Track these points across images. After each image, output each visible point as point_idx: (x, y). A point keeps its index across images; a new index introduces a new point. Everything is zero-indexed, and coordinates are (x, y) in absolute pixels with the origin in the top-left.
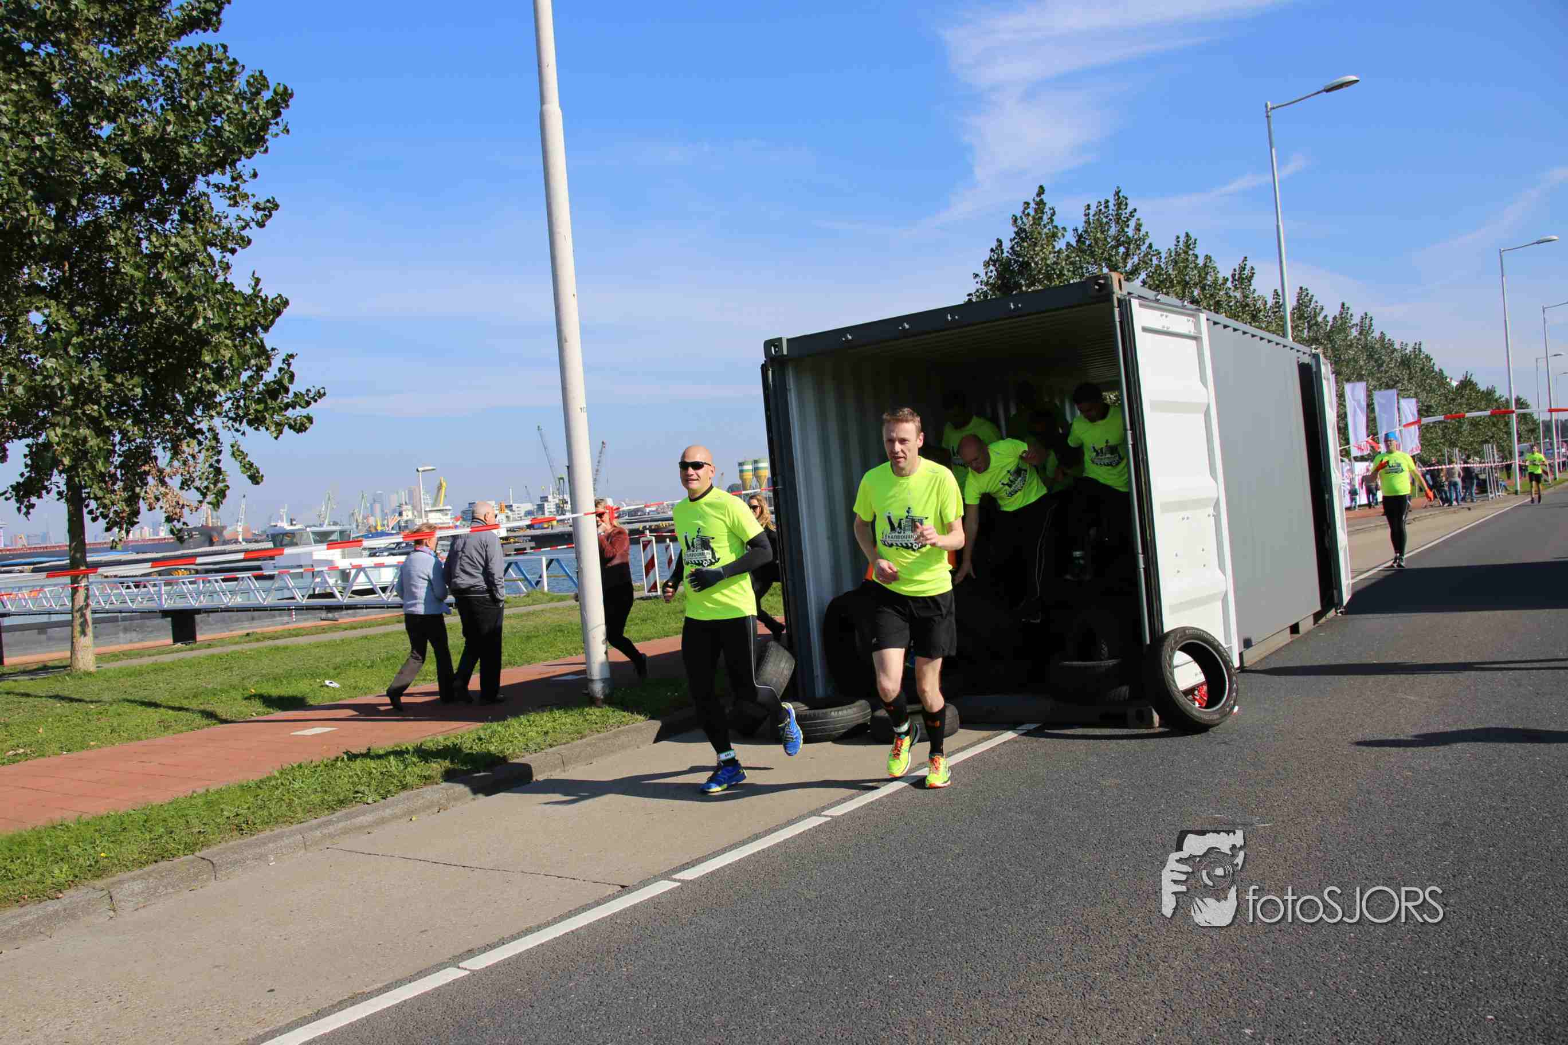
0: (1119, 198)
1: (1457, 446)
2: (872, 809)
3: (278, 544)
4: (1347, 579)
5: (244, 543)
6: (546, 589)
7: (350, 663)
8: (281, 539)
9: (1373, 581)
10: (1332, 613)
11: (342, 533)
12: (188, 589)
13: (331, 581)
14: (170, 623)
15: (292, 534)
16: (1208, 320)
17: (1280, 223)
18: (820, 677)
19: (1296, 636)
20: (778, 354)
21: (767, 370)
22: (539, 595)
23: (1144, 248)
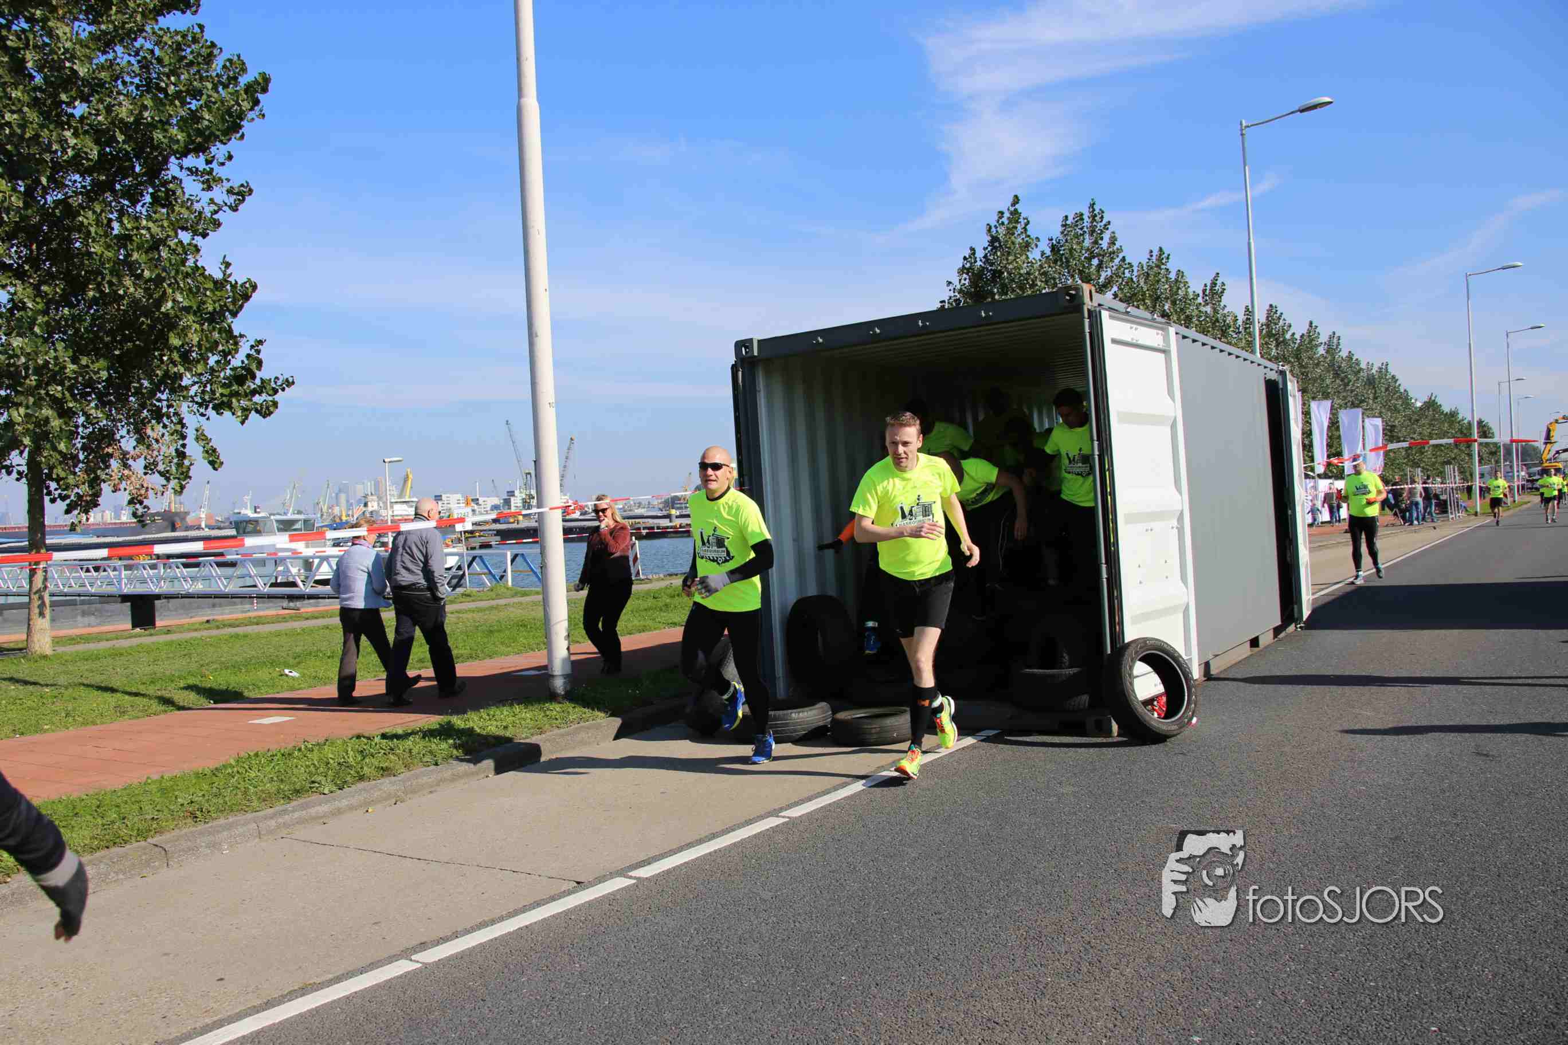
0: (1094, 210)
1: (1419, 466)
2: (830, 811)
3: (241, 531)
4: (1308, 594)
5: (207, 530)
6: (510, 583)
7: (310, 654)
8: (245, 527)
9: (1333, 597)
10: (1291, 628)
11: (305, 521)
12: (148, 574)
13: (294, 570)
14: (129, 608)
15: (256, 521)
16: (1177, 333)
17: (1251, 241)
18: (781, 678)
19: (1256, 649)
20: (749, 355)
21: (737, 371)
22: (503, 590)
23: (1117, 261)
